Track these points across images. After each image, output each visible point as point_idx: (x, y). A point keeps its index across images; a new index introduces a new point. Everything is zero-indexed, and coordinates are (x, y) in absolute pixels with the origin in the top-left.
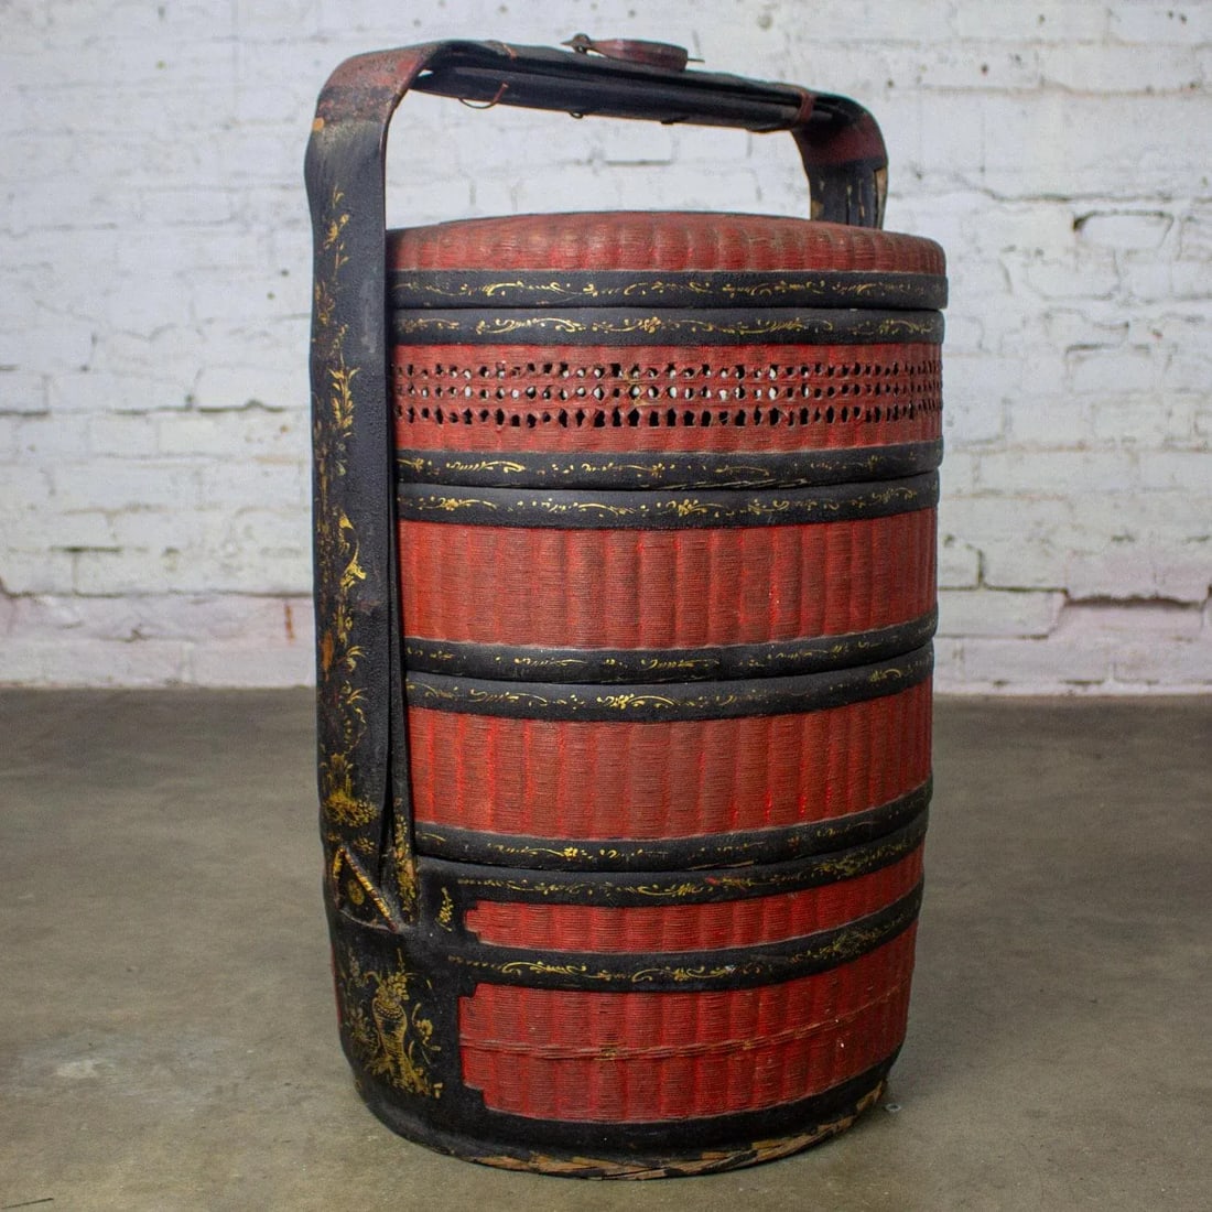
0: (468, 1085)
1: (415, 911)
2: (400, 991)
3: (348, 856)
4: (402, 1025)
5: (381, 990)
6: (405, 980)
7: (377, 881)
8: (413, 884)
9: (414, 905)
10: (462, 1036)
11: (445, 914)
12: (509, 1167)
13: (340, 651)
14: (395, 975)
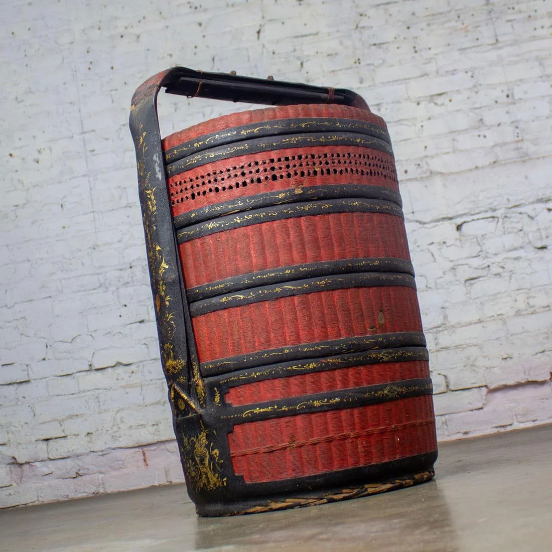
0: (237, 474)
1: (205, 402)
2: (204, 441)
3: (176, 387)
4: (207, 457)
5: (197, 445)
6: (205, 434)
7: (189, 394)
8: (203, 390)
9: (204, 400)
10: (231, 452)
11: (217, 399)
12: (259, 511)
13: (162, 300)
14: (201, 434)
